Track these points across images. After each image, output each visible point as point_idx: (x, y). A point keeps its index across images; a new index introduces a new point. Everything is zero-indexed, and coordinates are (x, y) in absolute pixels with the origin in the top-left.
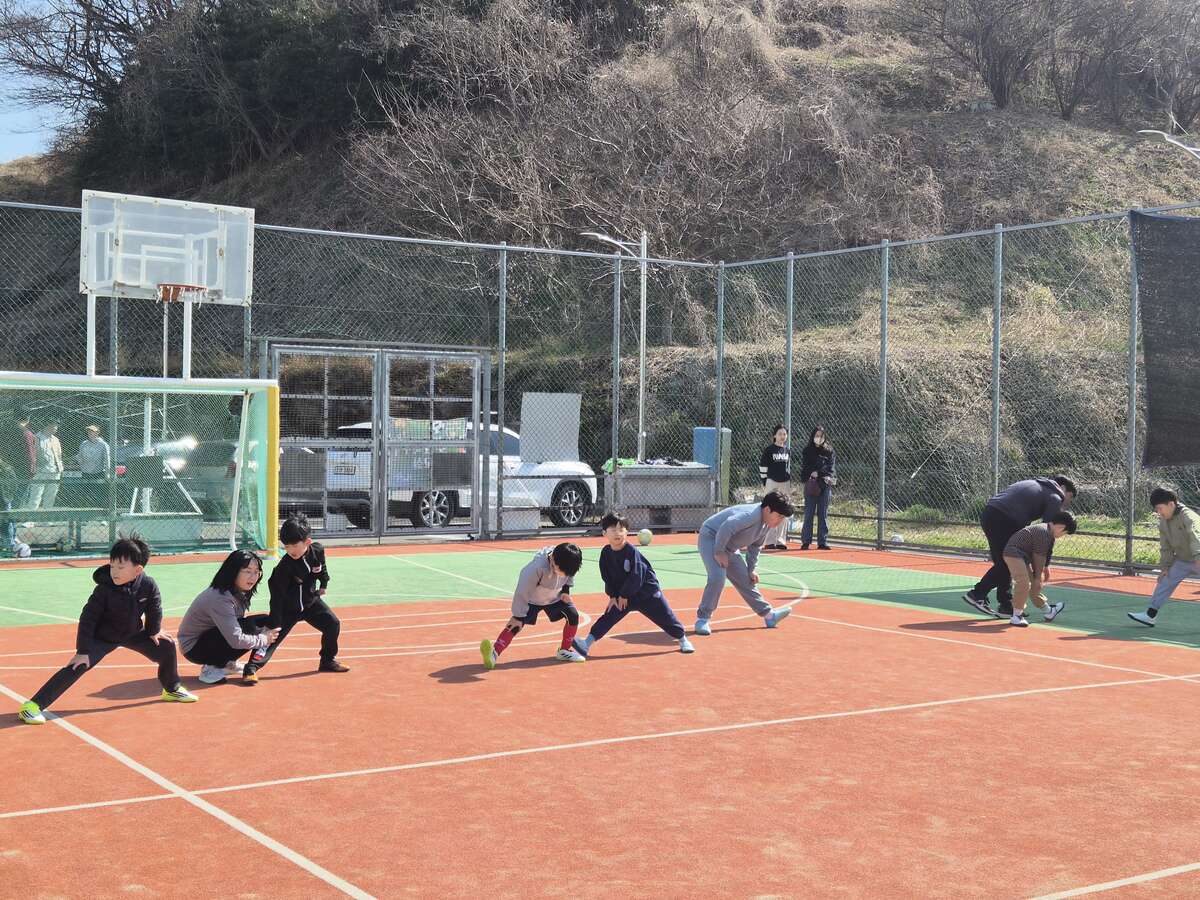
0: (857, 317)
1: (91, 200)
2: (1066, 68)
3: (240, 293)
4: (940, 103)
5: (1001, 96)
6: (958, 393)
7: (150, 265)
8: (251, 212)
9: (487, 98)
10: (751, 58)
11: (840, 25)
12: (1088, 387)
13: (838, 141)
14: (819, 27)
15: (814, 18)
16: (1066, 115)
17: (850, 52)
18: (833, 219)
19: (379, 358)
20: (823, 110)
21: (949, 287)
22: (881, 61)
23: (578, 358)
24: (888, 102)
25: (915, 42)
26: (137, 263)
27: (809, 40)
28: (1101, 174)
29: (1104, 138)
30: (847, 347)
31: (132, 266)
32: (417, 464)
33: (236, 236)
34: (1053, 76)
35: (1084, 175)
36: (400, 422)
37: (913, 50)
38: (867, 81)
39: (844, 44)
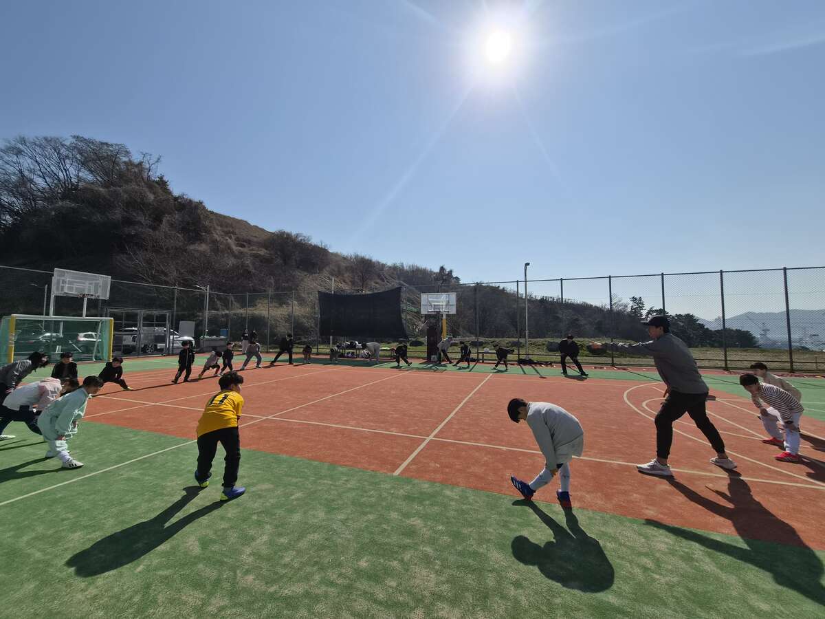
1: (57, 271)
3: (105, 296)
6: (279, 322)
7: (76, 288)
8: (110, 277)
10: (229, 248)
11: (250, 244)
12: (305, 321)
13: (251, 269)
14: (245, 244)
15: (244, 242)
16: (298, 268)
17: (252, 250)
18: (250, 285)
20: (248, 262)
22: (259, 253)
23: (186, 313)
24: (261, 261)
25: (266, 249)
26: (72, 288)
27: (243, 246)
30: (254, 312)
31: (70, 289)
32: (150, 338)
33: (105, 284)
35: (302, 280)
36: (145, 328)
37: (266, 251)
38: (256, 256)
39: (251, 248)
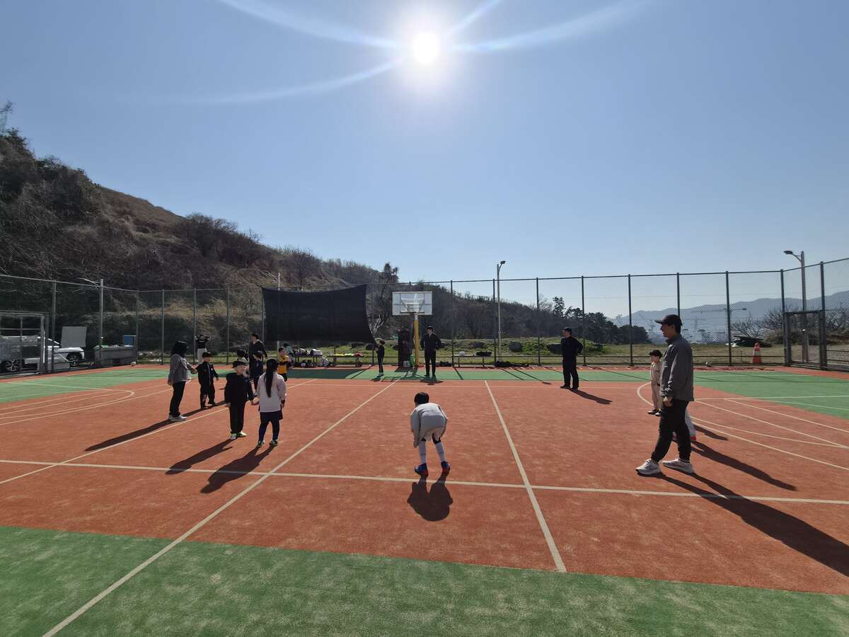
2: (221, 250)
4: (187, 253)
5: (204, 254)
10: (127, 232)
11: (154, 228)
13: (160, 259)
14: (148, 228)
17: (159, 236)
18: (160, 280)
20: (155, 251)
21: (195, 299)
23: (71, 315)
24: (173, 251)
27: (145, 231)
28: (231, 275)
29: (230, 267)
30: (168, 313)
34: (217, 251)
35: (228, 275)
37: (177, 238)
39: (157, 234)
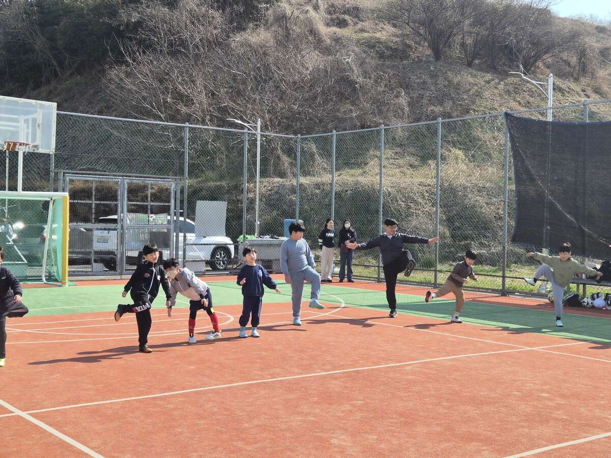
0: (366, 164)
2: (469, 41)
3: (49, 147)
4: (407, 57)
5: (437, 55)
6: (416, 203)
8: (55, 105)
9: (177, 48)
10: (313, 32)
11: (357, 17)
12: (481, 200)
13: (356, 75)
14: (347, 17)
15: (344, 13)
16: (470, 64)
17: (362, 30)
19: (122, 182)
21: (412, 150)
22: (378, 35)
25: (395, 26)
27: (342, 24)
28: (487, 94)
29: (488, 76)
30: (361, 179)
32: (142, 237)
33: (46, 117)
34: (463, 45)
35: (479, 95)
36: (133, 215)
37: (394, 30)
38: (371, 45)
39: (359, 26)
